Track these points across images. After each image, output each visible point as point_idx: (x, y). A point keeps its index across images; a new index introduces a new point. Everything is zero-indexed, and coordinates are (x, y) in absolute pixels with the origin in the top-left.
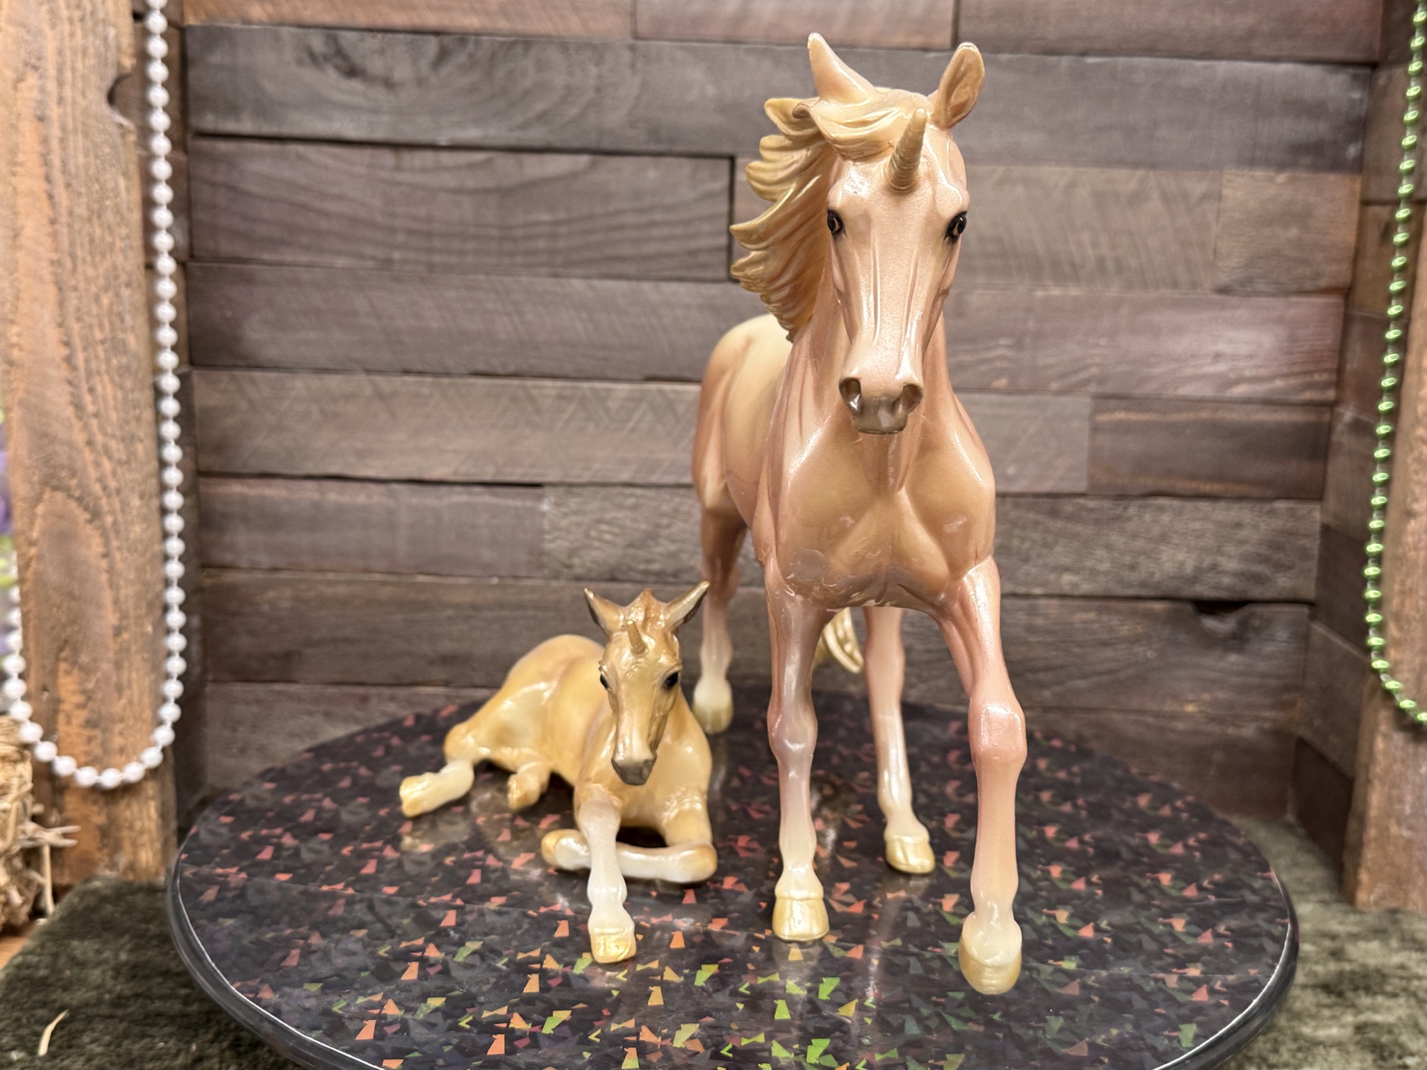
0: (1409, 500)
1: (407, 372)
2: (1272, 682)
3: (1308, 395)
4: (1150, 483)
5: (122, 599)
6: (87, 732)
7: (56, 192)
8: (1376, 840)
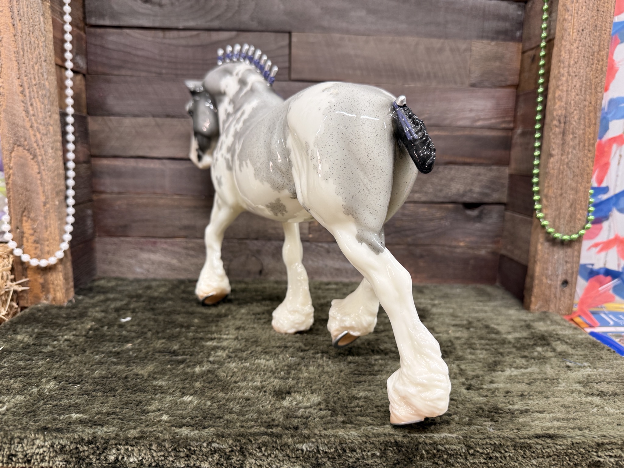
0: (550, 150)
1: (168, 116)
2: (491, 234)
4: (447, 158)
5: (46, 190)
6: (34, 245)
7: (15, 23)
8: (538, 284)
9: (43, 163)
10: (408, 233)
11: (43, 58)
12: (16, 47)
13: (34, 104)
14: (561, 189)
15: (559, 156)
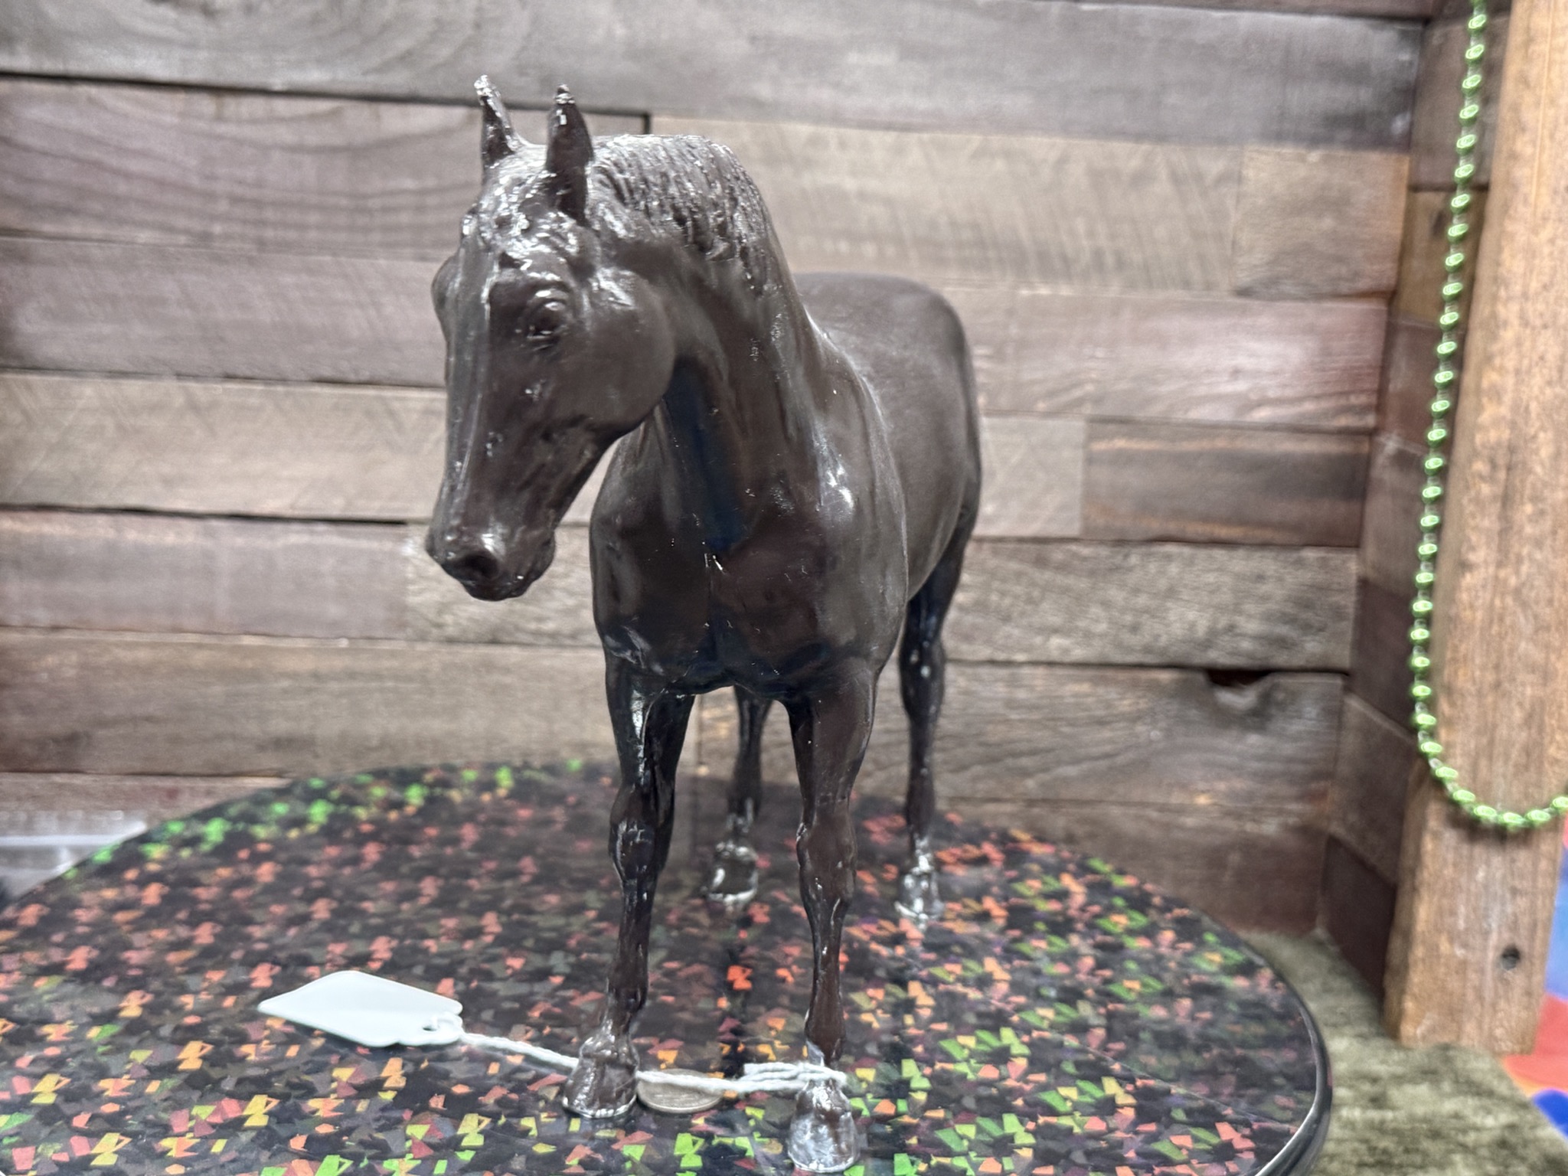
0: (1464, 549)
1: (229, 377)
2: (1299, 768)
3: (1343, 421)
4: (1155, 526)
8: (1423, 960)
10: (1025, 762)
14: (1497, 667)
15: (1491, 570)
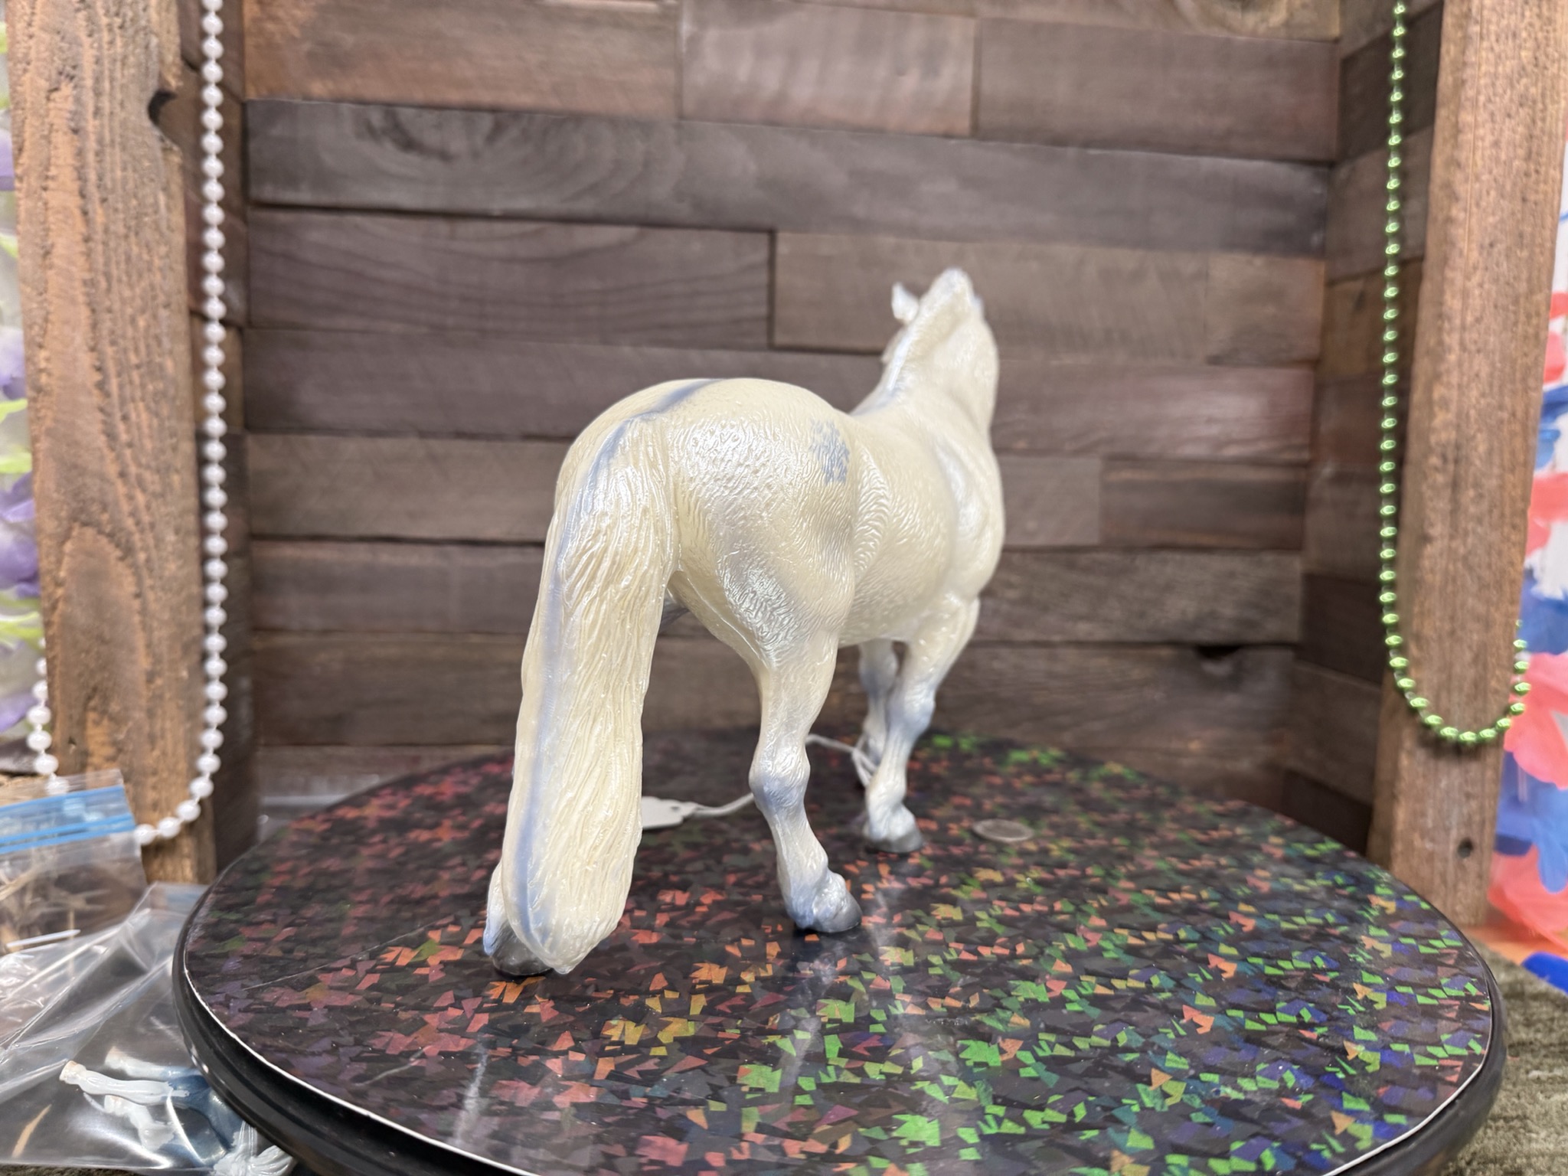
0: (1423, 526)
2: (1263, 719)
3: (1288, 456)
4: (1155, 536)
5: (155, 642)
7: (90, 207)
8: (1402, 853)
9: (151, 570)
10: (1063, 720)
11: (162, 298)
12: (90, 270)
13: (133, 416)
15: (1446, 541)
